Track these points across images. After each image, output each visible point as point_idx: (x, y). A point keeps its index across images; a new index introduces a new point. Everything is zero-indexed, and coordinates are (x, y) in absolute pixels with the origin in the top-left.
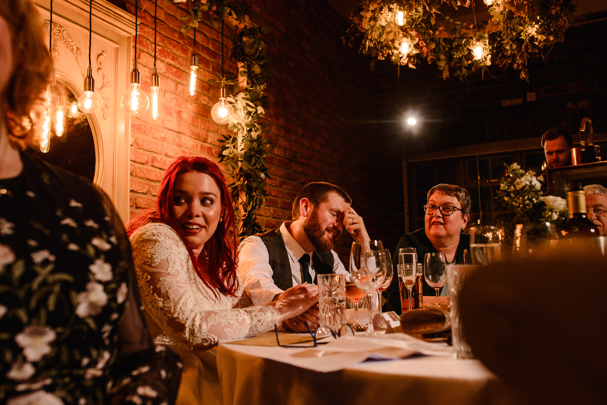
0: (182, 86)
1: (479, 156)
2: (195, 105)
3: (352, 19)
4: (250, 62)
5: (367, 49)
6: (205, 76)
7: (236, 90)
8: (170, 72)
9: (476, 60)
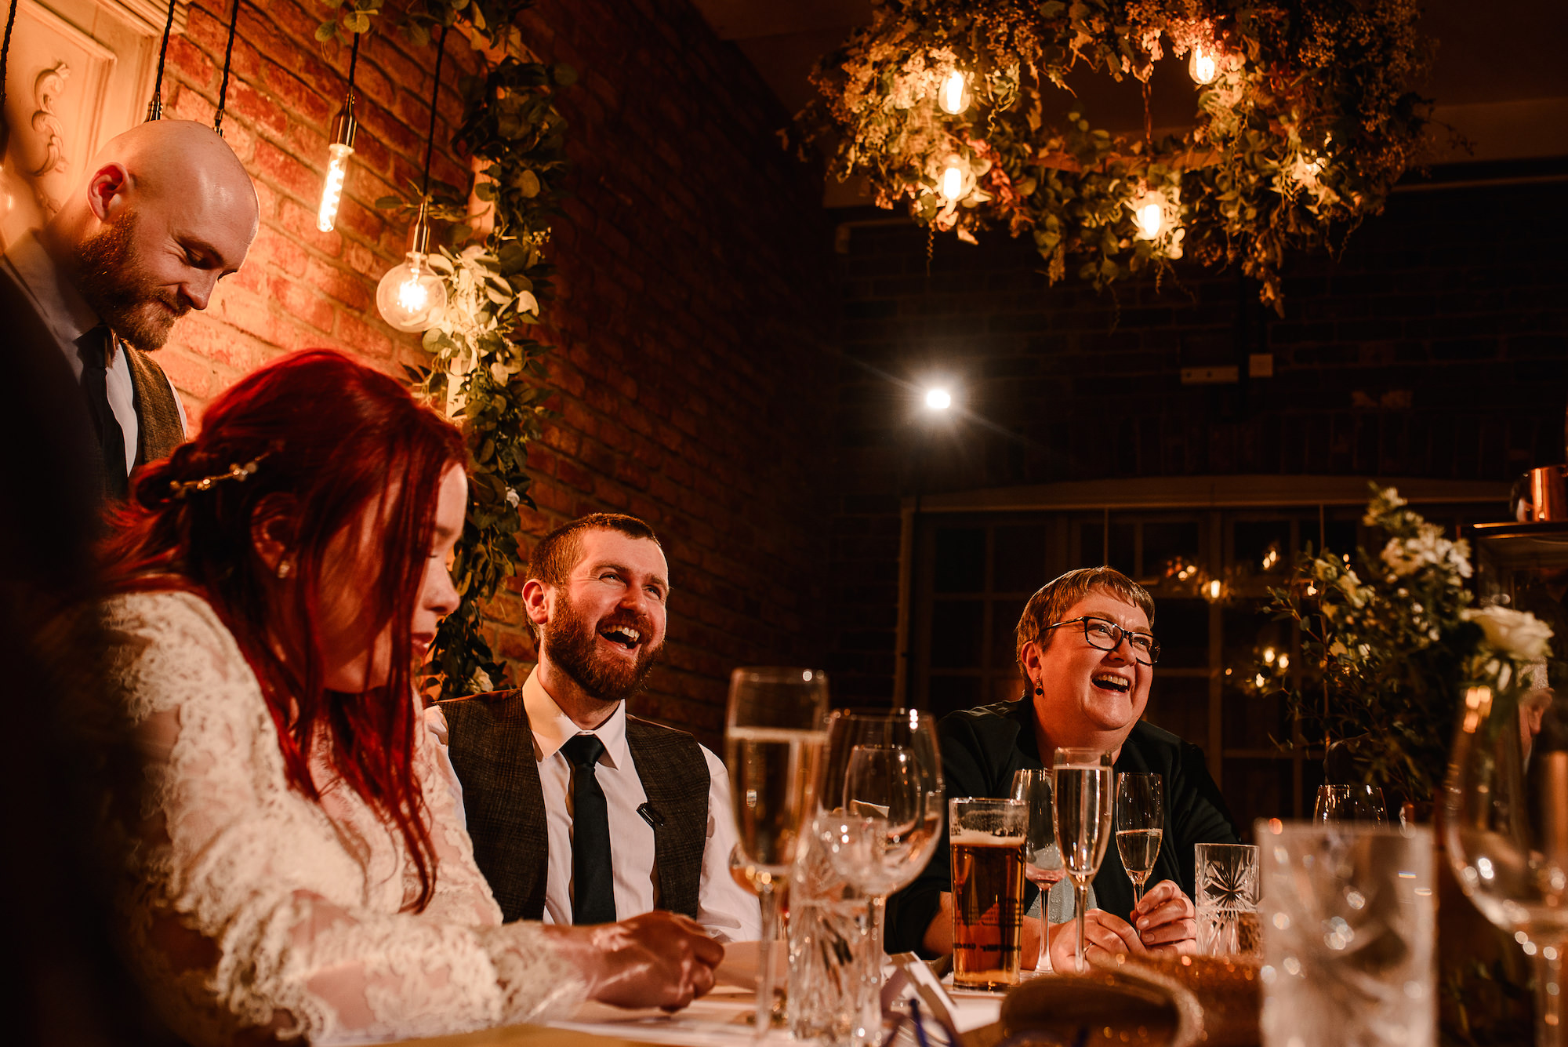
0: (296, 208)
1: (1113, 513)
2: (331, 270)
3: (814, 83)
4: (510, 161)
5: (849, 171)
6: (371, 192)
7: (459, 237)
8: (265, 163)
9: (1141, 241)
